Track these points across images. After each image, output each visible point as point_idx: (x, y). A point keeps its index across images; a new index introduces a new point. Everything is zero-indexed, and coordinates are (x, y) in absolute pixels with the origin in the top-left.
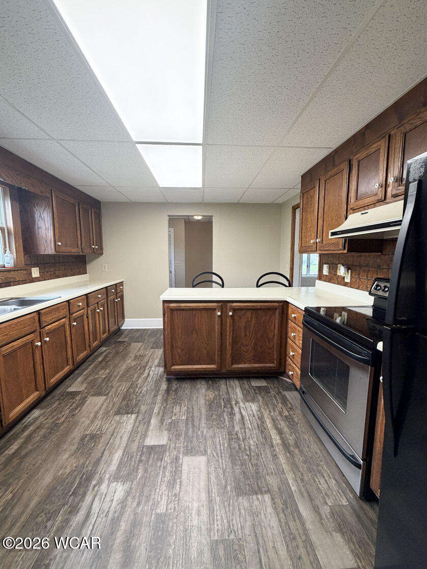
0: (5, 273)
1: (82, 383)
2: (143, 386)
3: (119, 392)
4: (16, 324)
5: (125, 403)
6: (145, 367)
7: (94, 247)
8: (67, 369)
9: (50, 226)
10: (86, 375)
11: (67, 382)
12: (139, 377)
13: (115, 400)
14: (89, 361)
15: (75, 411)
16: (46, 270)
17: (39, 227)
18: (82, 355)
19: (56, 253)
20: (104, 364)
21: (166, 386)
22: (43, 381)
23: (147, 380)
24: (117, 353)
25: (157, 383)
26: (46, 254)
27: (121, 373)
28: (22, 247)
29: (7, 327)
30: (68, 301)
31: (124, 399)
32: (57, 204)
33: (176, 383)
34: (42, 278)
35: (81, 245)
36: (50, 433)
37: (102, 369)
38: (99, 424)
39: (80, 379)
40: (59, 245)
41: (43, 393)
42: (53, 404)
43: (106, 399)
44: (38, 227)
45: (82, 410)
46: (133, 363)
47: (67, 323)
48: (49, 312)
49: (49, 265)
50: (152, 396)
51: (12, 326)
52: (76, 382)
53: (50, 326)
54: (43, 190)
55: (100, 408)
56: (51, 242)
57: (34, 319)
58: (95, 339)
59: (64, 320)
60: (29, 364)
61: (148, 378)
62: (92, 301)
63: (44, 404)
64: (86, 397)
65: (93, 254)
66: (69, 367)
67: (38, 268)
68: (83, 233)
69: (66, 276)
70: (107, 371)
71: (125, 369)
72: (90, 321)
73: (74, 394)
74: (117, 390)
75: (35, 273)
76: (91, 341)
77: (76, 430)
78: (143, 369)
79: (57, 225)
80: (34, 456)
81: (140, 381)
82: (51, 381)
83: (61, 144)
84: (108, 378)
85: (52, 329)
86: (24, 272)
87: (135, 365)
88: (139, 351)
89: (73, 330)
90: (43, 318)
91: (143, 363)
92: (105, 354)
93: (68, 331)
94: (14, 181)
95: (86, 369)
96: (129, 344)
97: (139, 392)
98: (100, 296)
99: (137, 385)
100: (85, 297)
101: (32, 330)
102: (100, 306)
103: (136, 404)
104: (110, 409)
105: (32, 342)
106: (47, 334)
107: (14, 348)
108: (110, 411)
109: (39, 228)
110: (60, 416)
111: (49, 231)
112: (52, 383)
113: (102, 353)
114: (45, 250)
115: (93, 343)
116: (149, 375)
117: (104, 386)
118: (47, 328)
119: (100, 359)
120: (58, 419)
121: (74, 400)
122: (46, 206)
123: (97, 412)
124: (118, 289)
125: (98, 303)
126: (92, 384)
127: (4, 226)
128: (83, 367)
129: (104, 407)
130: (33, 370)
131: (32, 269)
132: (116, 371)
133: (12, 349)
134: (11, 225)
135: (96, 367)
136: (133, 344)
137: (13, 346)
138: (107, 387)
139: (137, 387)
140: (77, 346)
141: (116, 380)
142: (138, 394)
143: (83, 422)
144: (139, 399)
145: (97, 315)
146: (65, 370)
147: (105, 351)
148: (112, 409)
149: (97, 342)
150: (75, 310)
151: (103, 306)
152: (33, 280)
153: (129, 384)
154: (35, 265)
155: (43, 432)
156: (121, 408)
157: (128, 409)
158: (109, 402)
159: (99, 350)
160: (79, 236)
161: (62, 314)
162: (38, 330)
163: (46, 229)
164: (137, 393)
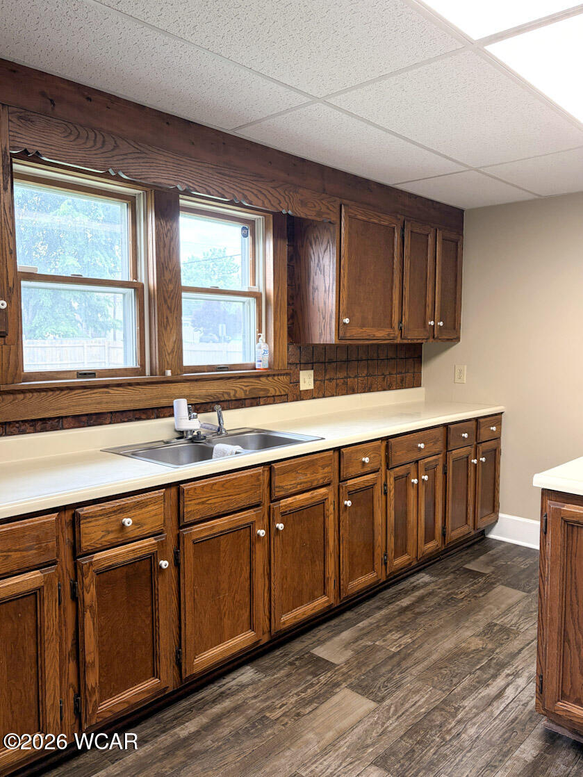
0: (251, 380)
1: (347, 646)
2: (471, 719)
3: (407, 706)
4: (223, 484)
5: (408, 743)
6: (502, 666)
7: (432, 323)
8: (320, 603)
9: (333, 284)
10: (363, 629)
11: (322, 632)
12: (473, 689)
13: (392, 724)
14: (383, 599)
15: (304, 706)
16: (327, 377)
17: (315, 287)
18: (362, 581)
19: (338, 342)
20: (408, 618)
21: (535, 753)
22: (268, 614)
23: (489, 710)
24: (450, 600)
25: (515, 730)
26: (322, 343)
27: (435, 657)
28: (286, 329)
29: (205, 489)
30: (338, 449)
31: (410, 732)
32: (350, 234)
33: (571, 757)
34: (319, 392)
35: (401, 322)
36: (247, 731)
37: (398, 629)
38: (333, 767)
39: (346, 635)
40: (345, 324)
41: (265, 639)
42: (279, 668)
43: (374, 711)
44: (313, 288)
45: (318, 712)
46: (477, 643)
47: (331, 498)
48: (293, 469)
49: (334, 365)
50: (481, 762)
51: (215, 487)
52: (337, 639)
53: (290, 500)
54: (324, 209)
55: (352, 728)
56: (331, 317)
57: (258, 480)
58: (401, 550)
59: (323, 490)
60: (242, 570)
61: (495, 704)
62: (400, 455)
63: (266, 661)
64: (337, 685)
65: (431, 340)
66: (325, 598)
67: (312, 372)
68: (406, 293)
69: (369, 391)
70: (407, 639)
71: (450, 650)
72: (392, 503)
73: (321, 665)
74: (405, 699)
75: (307, 380)
76: (391, 554)
77: (288, 753)
78: (492, 671)
79: (345, 281)
80: (206, 766)
81: (468, 703)
82: (284, 618)
83: (330, 105)
84: (401, 658)
85: (295, 506)
86: (284, 379)
87: (477, 651)
88: (505, 613)
89: (345, 517)
90: (277, 481)
91: (501, 654)
92: (422, 591)
93: (331, 517)
94: (266, 201)
95: (368, 615)
96: (489, 586)
97: (454, 732)
98: (422, 446)
99: (457, 709)
100: (384, 443)
101: (253, 501)
102: (421, 469)
103: (431, 763)
104: (369, 741)
105: (250, 527)
106: (283, 514)
107: (215, 531)
108: (368, 746)
109: (315, 289)
110: (278, 703)
111: (330, 295)
112: (284, 623)
113: (415, 588)
114: (321, 334)
115: (395, 557)
116: (500, 695)
117: (383, 675)
118: (283, 502)
119: (405, 602)
120: (271, 708)
121: (315, 680)
122: (328, 242)
123: (342, 735)
124: (482, 431)
125: (417, 462)
126: (362, 657)
127: (262, 290)
128: (364, 608)
129: (359, 730)
130: (247, 584)
131: (301, 372)
132: (426, 646)
133: (211, 532)
134: (270, 286)
135: (388, 619)
136: (499, 588)
137: (213, 528)
138: (389, 680)
139: (454, 716)
140: (352, 556)
141: (415, 671)
142: (448, 738)
143: (307, 743)
144: (443, 750)
145: (412, 493)
146: (316, 603)
147: (426, 584)
148: (373, 744)
149: (406, 557)
150: (354, 470)
151: (429, 469)
152: (300, 396)
153: (439, 696)
154: (307, 365)
155: (239, 721)
156: (394, 754)
157: (407, 764)
158: (376, 723)
159: (412, 579)
160: (396, 302)
161: (319, 476)
162: (266, 505)
163: (325, 291)
164: (449, 732)
